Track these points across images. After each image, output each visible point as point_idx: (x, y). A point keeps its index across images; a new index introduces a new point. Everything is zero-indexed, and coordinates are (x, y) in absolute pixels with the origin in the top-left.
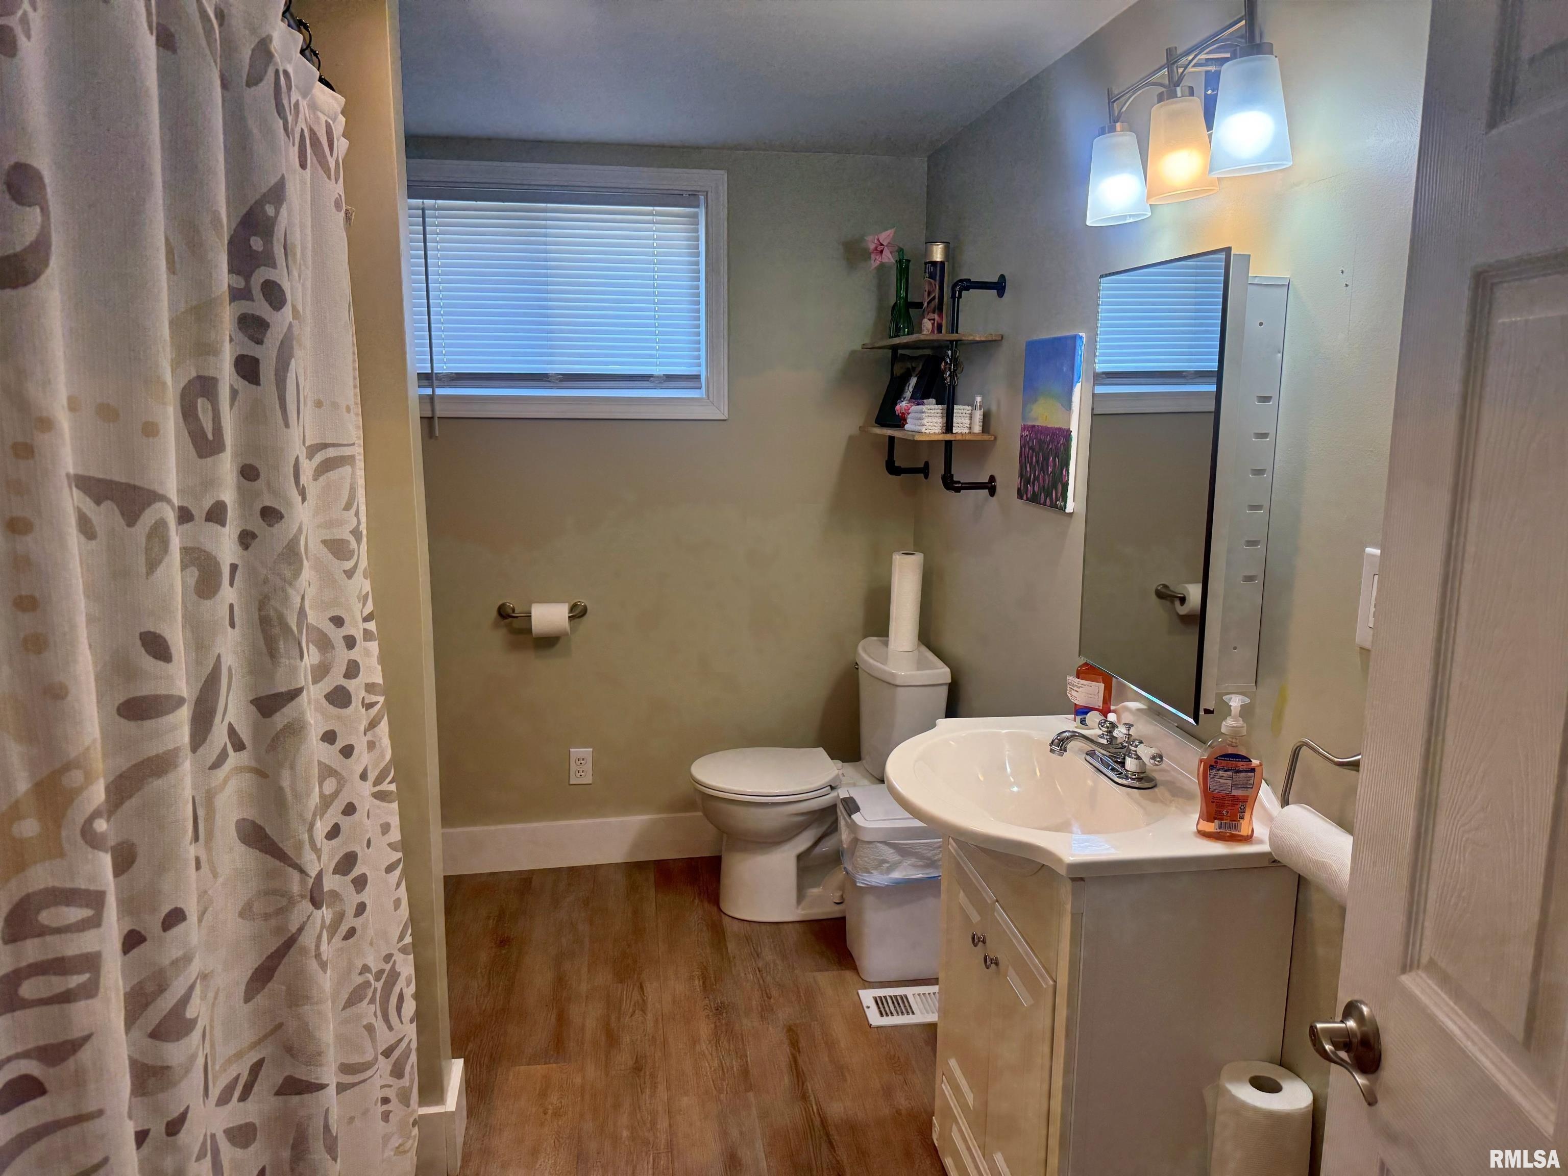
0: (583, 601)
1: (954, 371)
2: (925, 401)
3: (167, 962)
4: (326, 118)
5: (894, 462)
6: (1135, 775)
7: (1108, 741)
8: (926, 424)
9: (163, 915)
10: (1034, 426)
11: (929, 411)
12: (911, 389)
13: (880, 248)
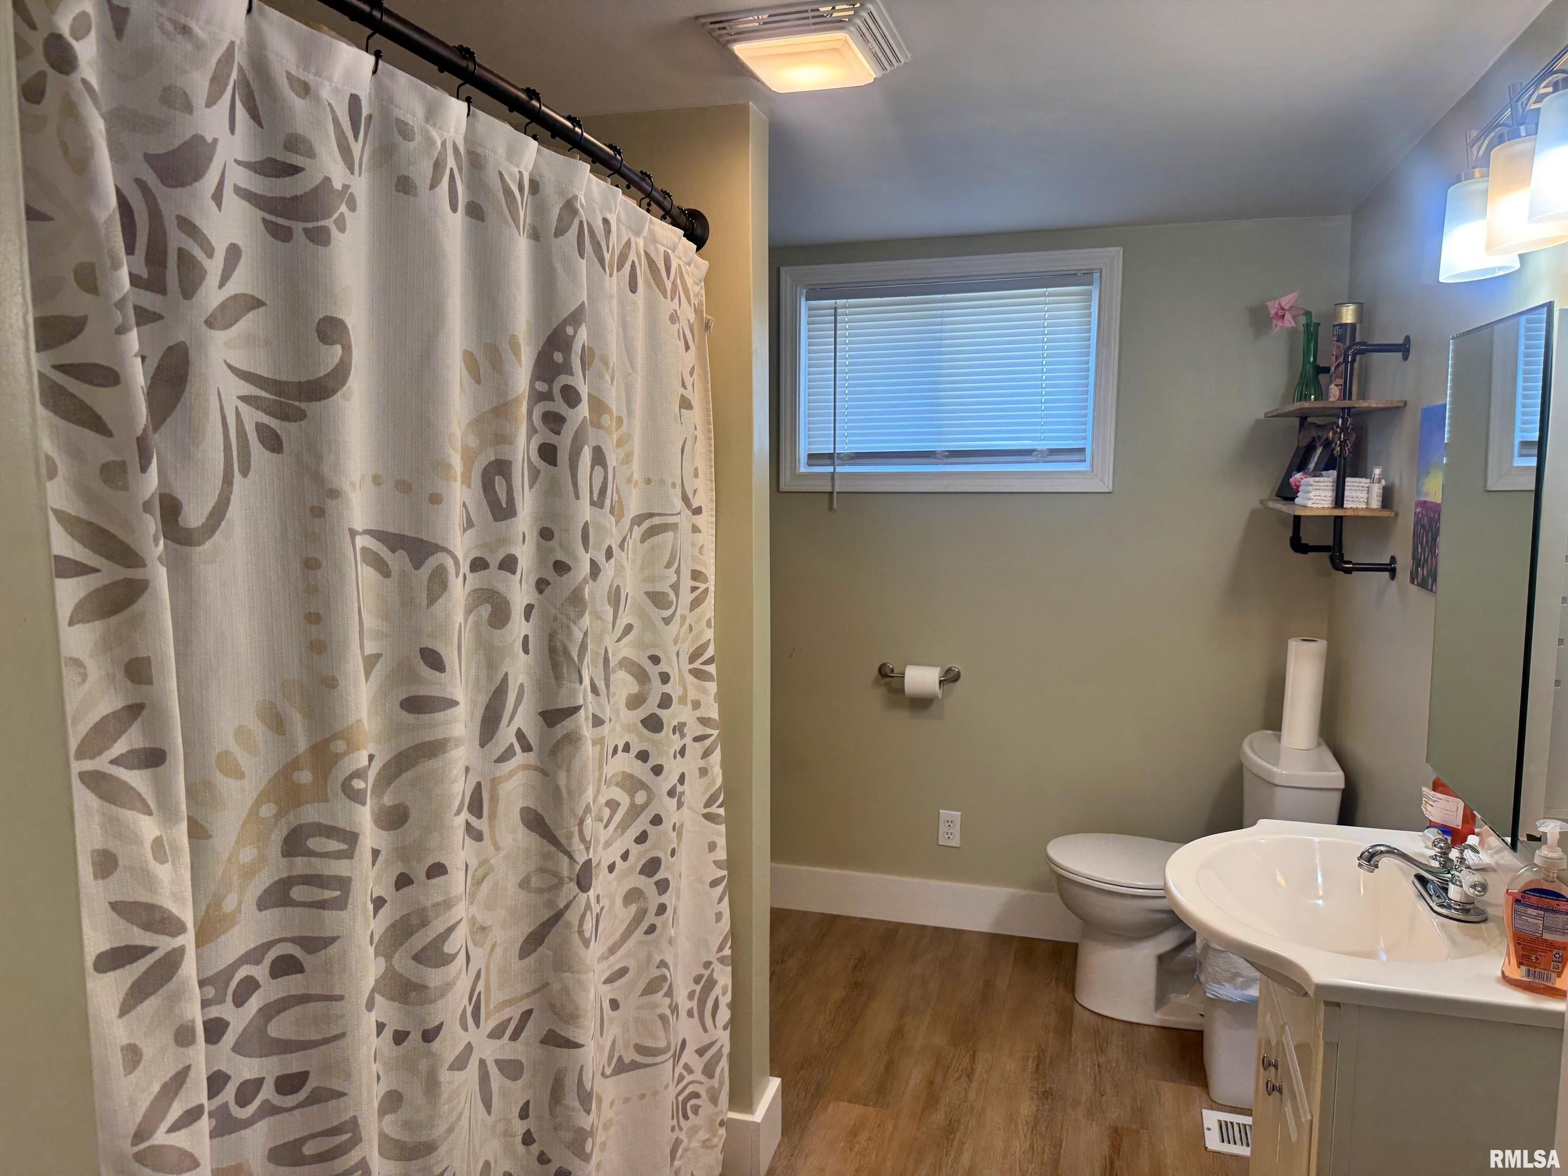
0: (957, 667)
1: (1344, 440)
2: (1324, 473)
3: (429, 904)
4: (665, 248)
5: (1300, 538)
6: (1459, 905)
7: (1440, 864)
8: (1312, 497)
9: (427, 866)
10: (1425, 502)
11: (1318, 484)
12: (1316, 459)
13: (1280, 313)
